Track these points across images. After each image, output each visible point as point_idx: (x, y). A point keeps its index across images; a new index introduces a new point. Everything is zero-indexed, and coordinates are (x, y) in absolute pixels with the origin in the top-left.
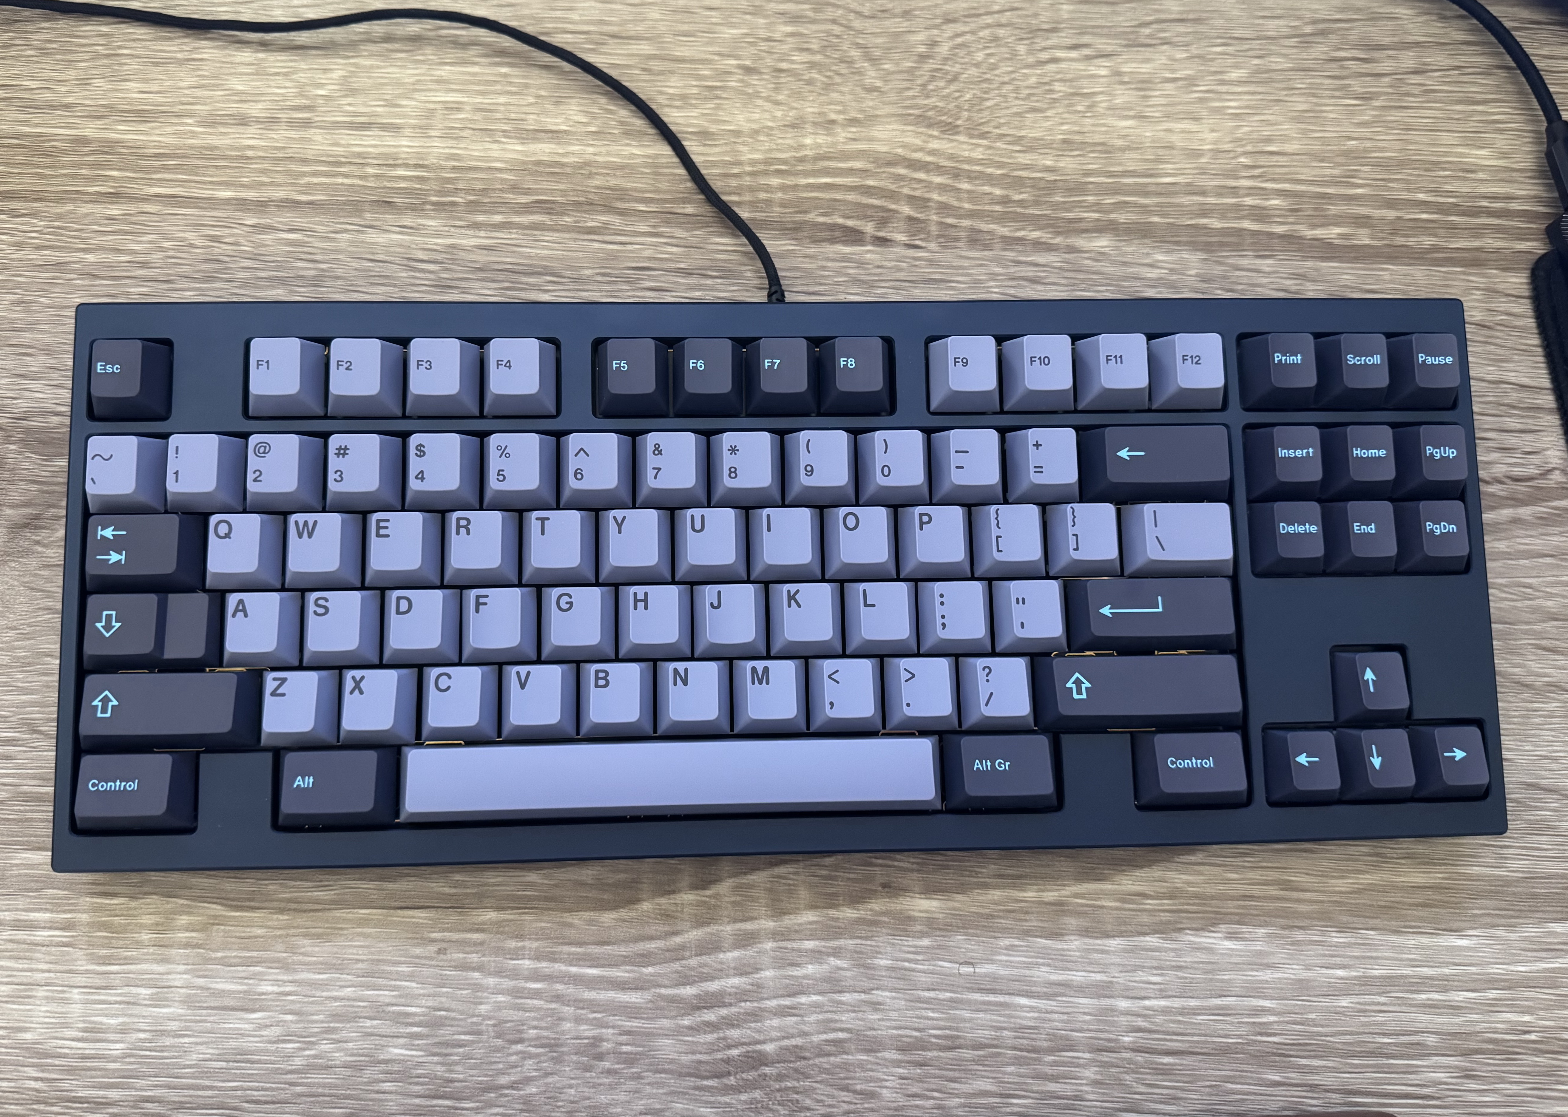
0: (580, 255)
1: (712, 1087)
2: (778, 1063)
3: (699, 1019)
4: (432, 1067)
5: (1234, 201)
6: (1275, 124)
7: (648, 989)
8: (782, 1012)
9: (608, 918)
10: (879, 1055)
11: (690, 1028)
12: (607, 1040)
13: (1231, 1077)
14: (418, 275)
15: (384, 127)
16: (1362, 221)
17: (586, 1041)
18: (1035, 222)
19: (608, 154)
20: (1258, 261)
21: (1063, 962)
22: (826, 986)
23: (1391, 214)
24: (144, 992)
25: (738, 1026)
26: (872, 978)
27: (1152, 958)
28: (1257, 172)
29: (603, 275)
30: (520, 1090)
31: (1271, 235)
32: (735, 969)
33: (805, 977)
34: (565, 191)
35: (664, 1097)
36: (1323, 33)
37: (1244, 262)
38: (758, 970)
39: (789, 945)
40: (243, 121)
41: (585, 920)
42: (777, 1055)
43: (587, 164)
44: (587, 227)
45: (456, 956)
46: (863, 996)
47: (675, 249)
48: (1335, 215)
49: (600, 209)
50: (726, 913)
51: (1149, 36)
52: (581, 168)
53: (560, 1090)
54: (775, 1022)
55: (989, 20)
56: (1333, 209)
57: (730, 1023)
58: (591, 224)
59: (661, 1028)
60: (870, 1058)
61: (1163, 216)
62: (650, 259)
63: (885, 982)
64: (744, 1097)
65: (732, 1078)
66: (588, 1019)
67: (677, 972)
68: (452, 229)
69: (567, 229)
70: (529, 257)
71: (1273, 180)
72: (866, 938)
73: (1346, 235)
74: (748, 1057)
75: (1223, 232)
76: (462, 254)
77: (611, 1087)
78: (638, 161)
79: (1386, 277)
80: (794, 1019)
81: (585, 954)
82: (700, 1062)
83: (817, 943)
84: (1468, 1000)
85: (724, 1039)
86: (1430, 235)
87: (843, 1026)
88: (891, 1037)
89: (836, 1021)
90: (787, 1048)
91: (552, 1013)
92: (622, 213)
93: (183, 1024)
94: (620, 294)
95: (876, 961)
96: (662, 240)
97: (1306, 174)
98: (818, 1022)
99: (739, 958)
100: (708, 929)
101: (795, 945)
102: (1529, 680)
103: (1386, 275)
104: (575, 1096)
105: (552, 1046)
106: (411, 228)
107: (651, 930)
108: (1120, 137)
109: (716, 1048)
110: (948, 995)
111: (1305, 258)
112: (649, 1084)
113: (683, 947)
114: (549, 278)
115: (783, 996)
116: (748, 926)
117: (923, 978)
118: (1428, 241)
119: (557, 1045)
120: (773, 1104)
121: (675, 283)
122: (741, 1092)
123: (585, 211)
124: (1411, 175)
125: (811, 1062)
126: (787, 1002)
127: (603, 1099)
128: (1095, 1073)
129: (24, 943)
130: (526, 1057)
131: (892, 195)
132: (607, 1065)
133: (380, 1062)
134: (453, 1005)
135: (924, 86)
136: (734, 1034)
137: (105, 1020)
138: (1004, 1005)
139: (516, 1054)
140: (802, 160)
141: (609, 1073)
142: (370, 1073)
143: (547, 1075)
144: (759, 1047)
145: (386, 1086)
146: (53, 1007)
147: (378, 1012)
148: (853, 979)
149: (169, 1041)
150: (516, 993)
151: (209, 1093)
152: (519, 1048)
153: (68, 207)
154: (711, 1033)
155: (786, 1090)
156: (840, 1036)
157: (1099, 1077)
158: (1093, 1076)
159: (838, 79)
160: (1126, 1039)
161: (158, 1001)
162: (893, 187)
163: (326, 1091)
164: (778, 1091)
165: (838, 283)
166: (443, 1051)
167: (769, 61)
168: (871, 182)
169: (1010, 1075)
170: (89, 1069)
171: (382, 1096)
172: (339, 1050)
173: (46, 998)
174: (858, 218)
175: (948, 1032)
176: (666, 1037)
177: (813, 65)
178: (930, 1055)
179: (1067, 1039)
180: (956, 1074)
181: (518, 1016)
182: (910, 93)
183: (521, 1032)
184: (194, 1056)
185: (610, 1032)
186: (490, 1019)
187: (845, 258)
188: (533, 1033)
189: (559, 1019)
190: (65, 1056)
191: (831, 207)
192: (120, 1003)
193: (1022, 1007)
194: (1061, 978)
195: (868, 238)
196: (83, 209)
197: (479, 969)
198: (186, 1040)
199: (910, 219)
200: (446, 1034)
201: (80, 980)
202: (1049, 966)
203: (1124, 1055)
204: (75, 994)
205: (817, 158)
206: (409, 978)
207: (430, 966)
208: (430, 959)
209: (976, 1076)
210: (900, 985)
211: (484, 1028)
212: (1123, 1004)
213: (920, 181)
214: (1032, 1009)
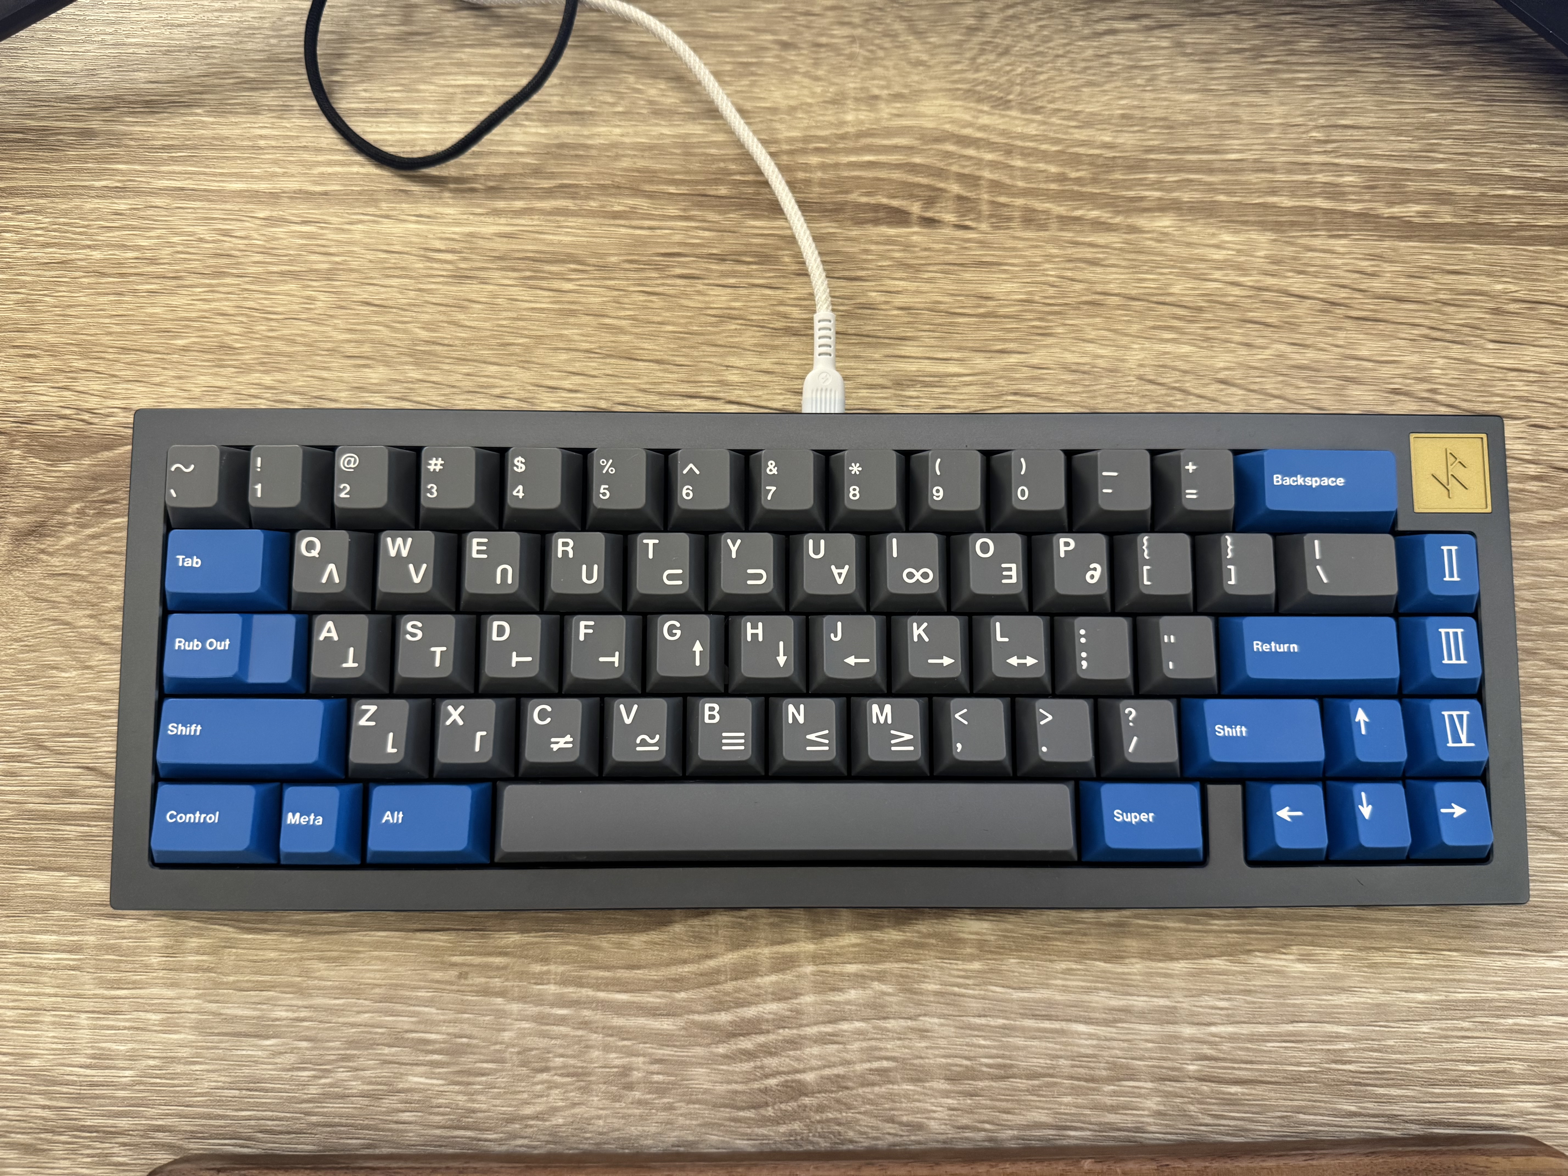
0: (606, 241)
1: (750, 1119)
2: (819, 1092)
3: (734, 1047)
4: (455, 1094)
5: (1305, 178)
6: (1349, 96)
7: (680, 1015)
8: (823, 1040)
9: (638, 940)
10: (927, 1084)
11: (725, 1056)
12: (638, 1069)
13: (1305, 1106)
14: (435, 265)
16: (1442, 198)
17: (615, 1070)
18: (1093, 200)
19: (636, 134)
20: (1332, 241)
21: (1124, 986)
22: (869, 1012)
23: (1475, 190)
24: (154, 1017)
25: (776, 1054)
26: (919, 1004)
27: (1217, 981)
28: (1330, 147)
29: (631, 262)
30: (546, 1120)
31: (1345, 213)
32: (773, 993)
33: (848, 1002)
34: (590, 174)
35: (698, 1129)
37: (1317, 242)
38: (797, 995)
39: (830, 968)
41: (614, 943)
42: (818, 1085)
43: (614, 145)
44: (614, 212)
45: (477, 980)
46: (910, 1023)
47: (707, 234)
48: (1413, 192)
49: (627, 192)
50: (763, 935)
52: (606, 150)
53: (588, 1120)
54: (816, 1050)
56: (1412, 186)
57: (769, 1051)
58: (617, 208)
59: (694, 1057)
60: (918, 1089)
61: (1229, 193)
62: (680, 244)
63: (933, 1008)
64: (783, 1129)
65: (770, 1109)
66: (617, 1047)
67: (711, 997)
68: (471, 217)
69: (592, 214)
70: (552, 244)
71: (1347, 155)
72: (913, 962)
73: (1426, 212)
74: (787, 1087)
75: (1293, 210)
76: (481, 243)
77: (642, 1118)
78: (667, 141)
79: (1470, 257)
80: (835, 1046)
81: (614, 979)
82: (736, 1092)
83: (860, 966)
85: (762, 1067)
86: (1516, 212)
87: (888, 1054)
88: (940, 1066)
89: (881, 1049)
90: (828, 1078)
91: (579, 1040)
92: (651, 197)
93: (194, 1050)
94: (648, 282)
95: (924, 986)
96: (693, 224)
97: (1382, 148)
98: (862, 1050)
99: (777, 983)
100: (744, 952)
101: (837, 969)
103: (1470, 256)
104: (604, 1127)
105: (578, 1074)
106: (428, 217)
107: (684, 954)
108: (1183, 111)
109: (752, 1077)
110: (1001, 1022)
111: (1381, 238)
112: (681, 1115)
113: (717, 971)
114: (573, 266)
115: (823, 1023)
116: (787, 949)
117: (974, 1005)
118: (1514, 219)
119: (585, 1074)
120: (814, 1136)
121: (707, 269)
122: (779, 1124)
123: (610, 195)
124: (1495, 148)
125: (854, 1092)
126: (829, 1029)
127: (633, 1130)
128: (1158, 1104)
129: (30, 966)
130: (552, 1086)
131: (940, 173)
132: (637, 1094)
133: (399, 1091)
134: (475, 1031)
135: (973, 59)
136: (772, 1062)
137: (114, 1046)
138: (1062, 1032)
139: (542, 1083)
140: (843, 137)
141: (640, 1103)
142: (389, 1102)
143: (574, 1105)
144: (798, 1076)
145: (406, 1116)
146: (60, 1032)
147: (397, 1039)
148: (899, 1004)
149: (180, 1068)
150: (540, 1019)
151: (221, 1122)
152: (545, 1076)
153: (77, 202)
154: (748, 1061)
155: (828, 1120)
156: (885, 1064)
157: (1162, 1108)
158: (1155, 1107)
159: (881, 53)
160: (1191, 1068)
161: (168, 1027)
162: (941, 165)
163: (343, 1121)
164: (819, 1122)
165: (881, 268)
166: (465, 1079)
167: (808, 36)
168: (917, 160)
169: (1067, 1105)
170: (97, 1097)
171: (401, 1126)
172: (356, 1079)
173: (54, 1023)
174: (903, 198)
175: (999, 1060)
176: (700, 1065)
177: (853, 39)
178: (981, 1084)
179: (1127, 1067)
180: (1009, 1105)
181: (543, 1043)
182: (958, 67)
183: (547, 1060)
184: (206, 1084)
185: (641, 1059)
186: (514, 1046)
187: (889, 241)
188: (559, 1061)
189: (587, 1047)
190: (73, 1083)
191: (875, 186)
192: (129, 1028)
193: (1079, 1034)
194: (1121, 1003)
195: (914, 218)
196: (90, 204)
197: (502, 994)
198: (198, 1067)
199: (960, 198)
200: (468, 1061)
201: (88, 1005)
202: (1108, 990)
203: (1189, 1085)
204: (83, 1019)
205: (860, 135)
206: (429, 1003)
207: (451, 991)
208: (451, 983)
209: (1030, 1107)
210: (950, 1010)
211: (507, 1055)
212: (1188, 1031)
213: (970, 158)
214: (1090, 1036)
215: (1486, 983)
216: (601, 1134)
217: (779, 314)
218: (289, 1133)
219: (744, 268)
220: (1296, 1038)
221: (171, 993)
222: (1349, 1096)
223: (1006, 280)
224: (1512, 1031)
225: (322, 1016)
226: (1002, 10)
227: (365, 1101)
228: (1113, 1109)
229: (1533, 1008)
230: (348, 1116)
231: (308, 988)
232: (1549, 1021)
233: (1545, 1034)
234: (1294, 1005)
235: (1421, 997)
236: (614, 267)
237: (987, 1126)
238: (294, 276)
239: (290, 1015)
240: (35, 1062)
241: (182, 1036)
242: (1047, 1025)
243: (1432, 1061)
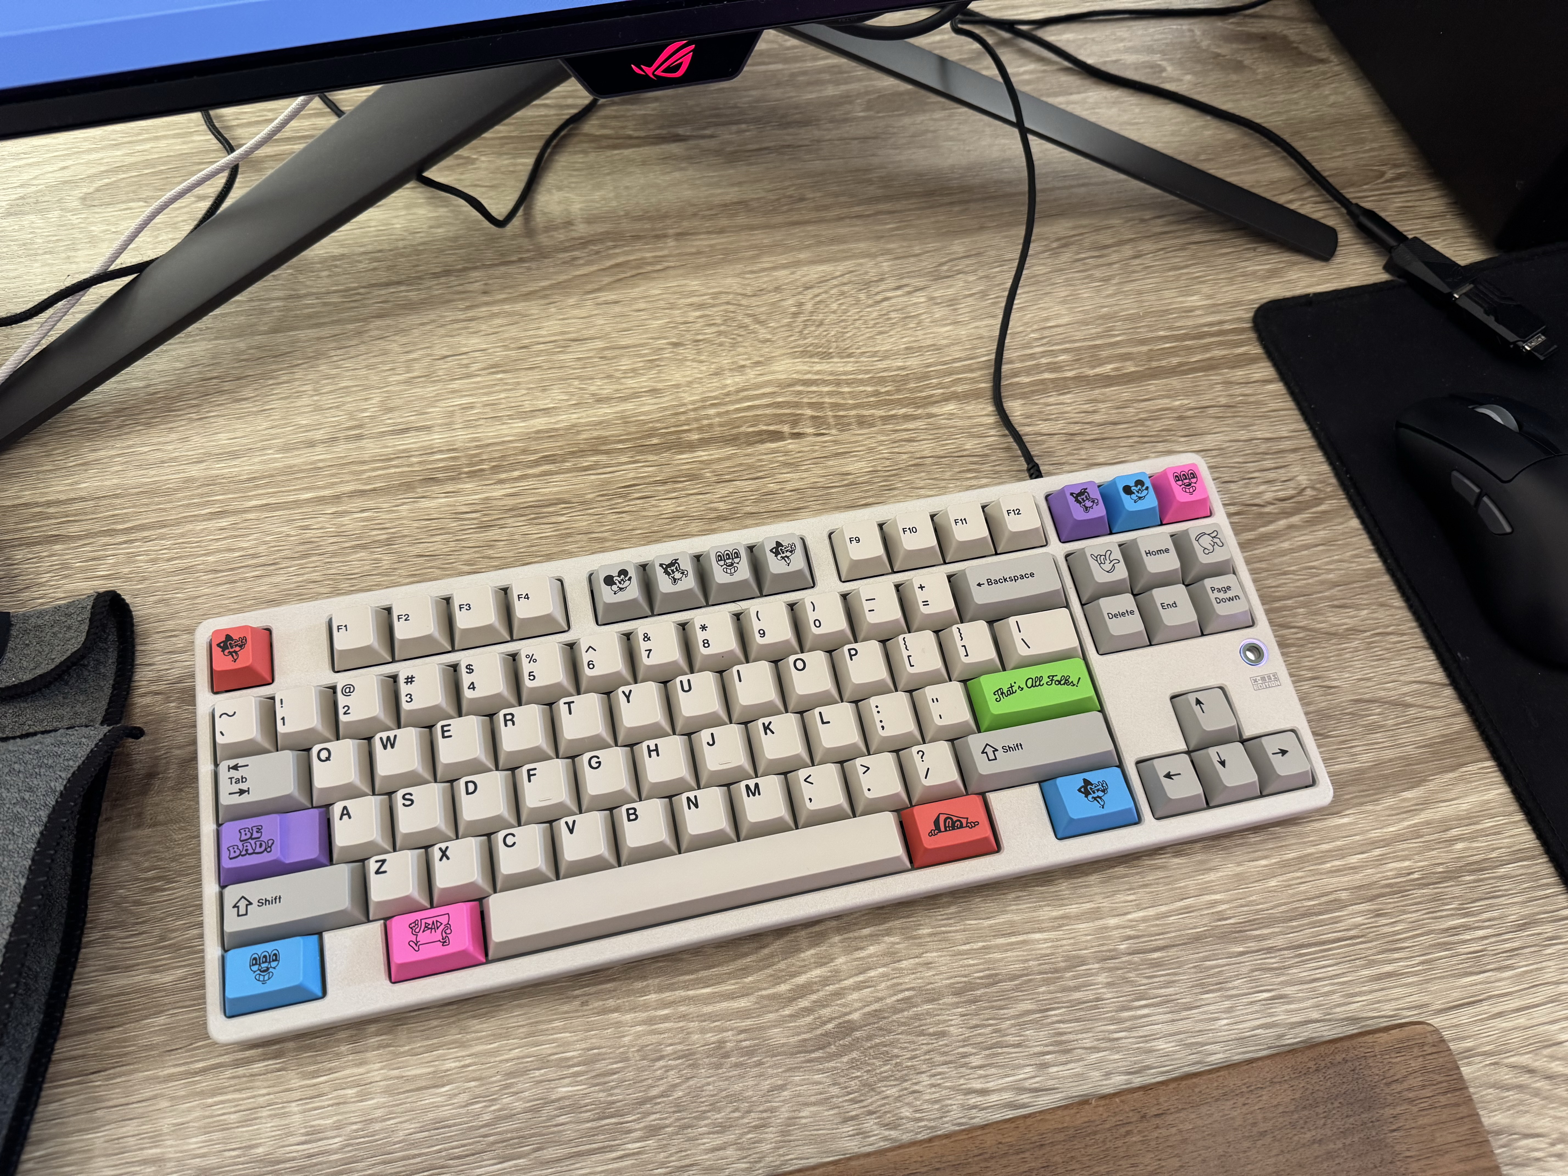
0: (581, 486)
1: (819, 1057)
2: (865, 1026)
3: (796, 1008)
4: (595, 1095)
6: (1050, 310)
7: (752, 994)
8: (858, 987)
10: (940, 1001)
11: (791, 1016)
12: (729, 1041)
13: (1207, 957)
15: (418, 429)
16: (1125, 357)
17: (713, 1045)
18: (900, 403)
19: (588, 416)
20: (1062, 397)
22: (887, 959)
23: (1145, 349)
24: (350, 1092)
25: (827, 1006)
26: (920, 945)
27: (1123, 883)
28: (1046, 342)
29: (602, 496)
30: (668, 1096)
31: (1065, 379)
33: (870, 956)
34: (562, 446)
36: (1065, 245)
37: (1051, 400)
38: (832, 960)
39: (851, 935)
40: (311, 444)
42: (863, 1020)
43: (574, 426)
44: (584, 467)
45: (596, 1005)
46: (917, 960)
47: (649, 469)
48: (1106, 357)
49: (590, 453)
51: (947, 271)
52: (570, 429)
53: (701, 1088)
54: (855, 996)
55: (835, 282)
56: (1104, 354)
57: (822, 1004)
58: (585, 464)
59: (769, 1021)
60: (934, 1006)
62: (634, 478)
64: (845, 1059)
65: (832, 1046)
66: (710, 1028)
67: (771, 976)
68: (483, 487)
69: (568, 471)
71: (1057, 344)
72: (908, 916)
73: (1117, 368)
74: (841, 1027)
75: (1031, 383)
76: (494, 502)
77: (741, 1077)
78: (610, 417)
79: (1154, 389)
80: (869, 990)
81: (696, 981)
82: (805, 1040)
83: (873, 928)
84: (1361, 860)
85: (819, 1017)
86: (1174, 356)
87: (907, 986)
88: (947, 986)
89: (901, 984)
90: (869, 1013)
91: (682, 1029)
92: (607, 452)
93: (387, 1109)
94: (617, 506)
95: (920, 932)
96: (641, 464)
97: (1079, 335)
98: (888, 988)
99: (816, 956)
100: (788, 938)
101: (856, 934)
102: (1333, 630)
105: (687, 1055)
106: (452, 492)
108: (944, 338)
109: (814, 1026)
110: (981, 944)
111: (1093, 389)
112: (769, 1066)
114: (563, 506)
115: (856, 974)
118: (1176, 360)
119: (691, 1054)
121: (656, 491)
123: (579, 457)
124: (1151, 321)
125: (890, 1019)
126: (861, 978)
127: (737, 1087)
128: (1107, 977)
129: (245, 1076)
130: (668, 1069)
131: (797, 405)
132: (733, 1060)
133: (553, 1102)
134: (603, 1042)
135: (801, 332)
136: (826, 1012)
137: (322, 1122)
138: (1024, 942)
139: (660, 1069)
140: (728, 394)
141: (736, 1065)
142: (547, 1111)
143: (688, 1079)
144: (847, 1018)
145: (562, 1119)
146: (277, 1122)
147: (544, 1062)
148: (907, 948)
149: (377, 1126)
150: (650, 1021)
151: (419, 1160)
152: (661, 1063)
153: (189, 527)
154: (808, 1015)
155: (877, 1045)
156: (907, 994)
157: (1110, 980)
158: (1105, 980)
159: (740, 339)
160: (1122, 947)
161: (363, 1097)
162: (796, 399)
163: (515, 1134)
164: (870, 1048)
165: (772, 469)
166: (602, 1080)
167: (689, 336)
168: (780, 400)
169: (1043, 993)
170: (316, 1164)
171: (560, 1128)
172: (518, 1100)
173: (270, 1116)
174: (776, 424)
175: (987, 972)
176: (775, 1026)
177: (720, 333)
178: (979, 992)
179: (1078, 957)
180: (1002, 1003)
181: (654, 1039)
182: (793, 338)
183: (660, 1051)
184: (401, 1133)
185: (730, 1033)
186: (633, 1046)
187: (774, 452)
188: (670, 1049)
189: (688, 1033)
190: (294, 1159)
191: (756, 420)
192: (332, 1105)
193: (1038, 941)
194: (1061, 912)
195: (787, 435)
196: (200, 527)
197: (616, 1010)
198: (392, 1122)
199: (813, 417)
200: (601, 1066)
201: (297, 1095)
202: (1049, 905)
203: (1124, 959)
204: (294, 1107)
205: (738, 391)
206: (564, 1030)
207: (578, 1017)
208: (577, 1011)
209: (1017, 1000)
210: (944, 945)
211: (631, 1055)
212: (1113, 921)
213: (814, 392)
214: (1046, 940)
215: (1304, 843)
216: (713, 1096)
217: (710, 509)
218: (473, 1155)
219: (680, 485)
220: (1188, 910)
221: (361, 1070)
222: (1235, 941)
223: (857, 461)
224: (1331, 872)
225: (483, 1059)
226: (812, 298)
227: (529, 1115)
228: (1077, 988)
229: (1341, 853)
230: (517, 1130)
231: (468, 1041)
232: (1354, 859)
233: (1354, 869)
234: (1180, 888)
235: (1264, 862)
236: (591, 501)
237: (991, 1022)
238: (363, 547)
239: (457, 1064)
240: (260, 1150)
241: (375, 1101)
242: (1013, 939)
243: (1285, 904)
